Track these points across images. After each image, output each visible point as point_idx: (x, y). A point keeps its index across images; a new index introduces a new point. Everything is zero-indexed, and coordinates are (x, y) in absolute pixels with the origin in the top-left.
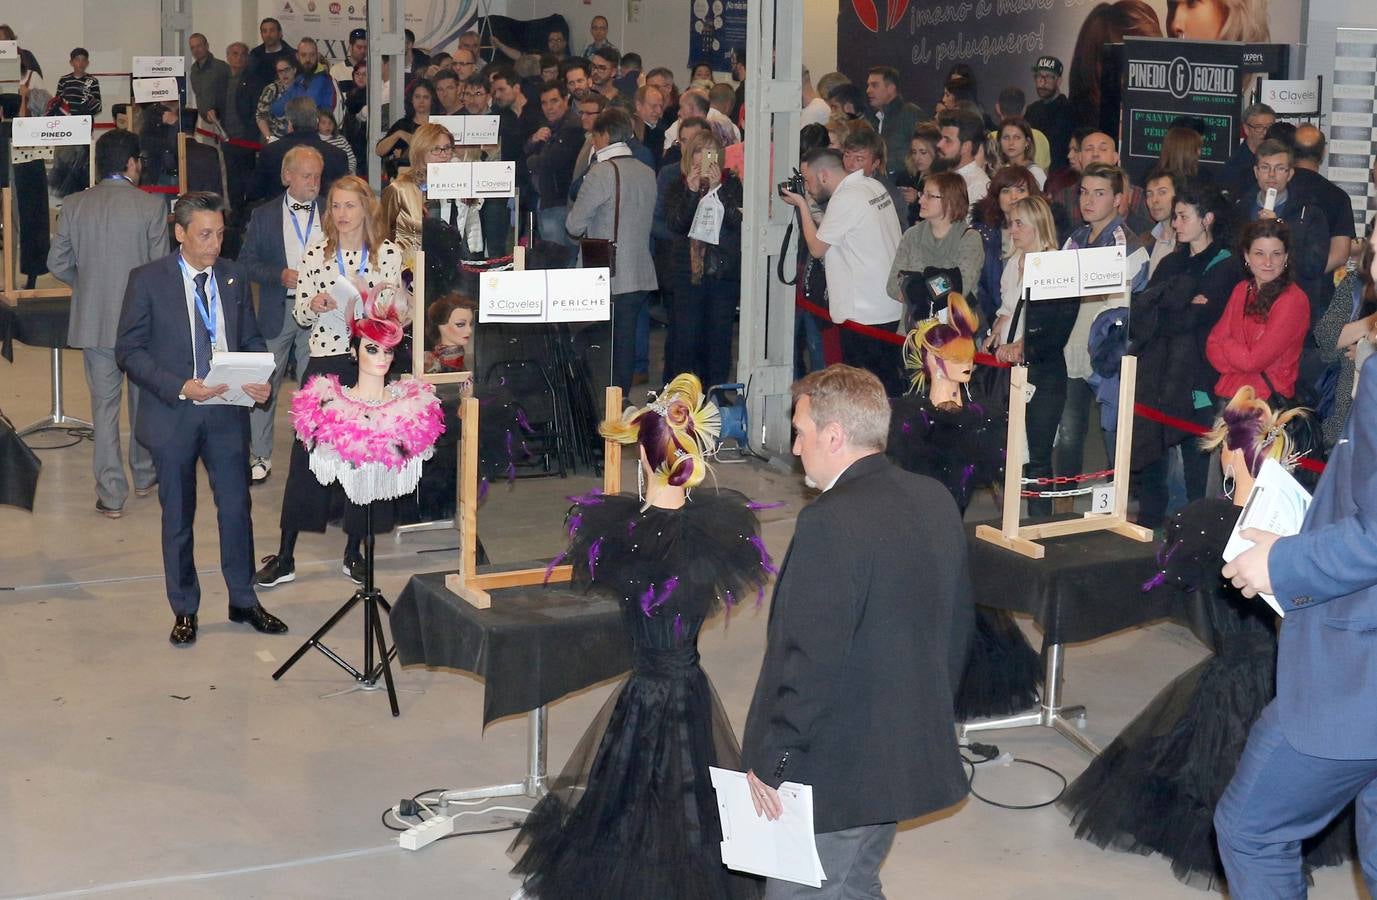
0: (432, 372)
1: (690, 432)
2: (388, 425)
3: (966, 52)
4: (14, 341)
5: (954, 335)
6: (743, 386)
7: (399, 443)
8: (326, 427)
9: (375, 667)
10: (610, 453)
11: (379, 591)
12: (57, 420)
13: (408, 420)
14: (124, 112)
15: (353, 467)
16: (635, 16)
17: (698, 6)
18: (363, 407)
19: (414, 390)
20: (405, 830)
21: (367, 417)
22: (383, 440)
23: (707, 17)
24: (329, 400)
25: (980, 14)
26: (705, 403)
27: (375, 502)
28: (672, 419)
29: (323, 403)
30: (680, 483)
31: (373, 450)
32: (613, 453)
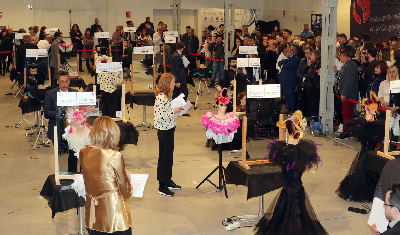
0: (238, 112)
1: (299, 125)
2: (225, 124)
3: (384, 29)
4: (133, 103)
5: (372, 102)
6: (320, 117)
7: (228, 129)
8: (210, 124)
9: (222, 185)
10: (280, 131)
11: (223, 166)
12: (144, 124)
13: (230, 123)
14: (162, 46)
15: (217, 135)
16: (296, 20)
17: (313, 17)
18: (219, 119)
19: (232, 115)
20: (227, 225)
21: (220, 122)
22: (224, 128)
23: (315, 21)
24: (211, 118)
25: (388, 19)
26: (303, 118)
27: (222, 144)
28: (295, 122)
29: (209, 118)
30: (297, 138)
31: (222, 130)
32: (281, 131)
